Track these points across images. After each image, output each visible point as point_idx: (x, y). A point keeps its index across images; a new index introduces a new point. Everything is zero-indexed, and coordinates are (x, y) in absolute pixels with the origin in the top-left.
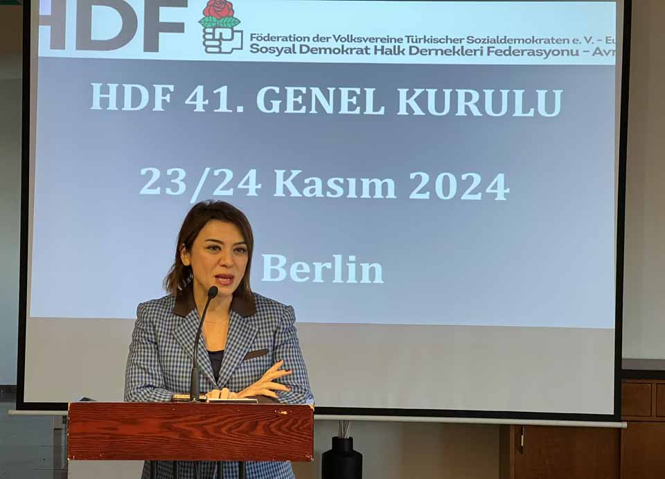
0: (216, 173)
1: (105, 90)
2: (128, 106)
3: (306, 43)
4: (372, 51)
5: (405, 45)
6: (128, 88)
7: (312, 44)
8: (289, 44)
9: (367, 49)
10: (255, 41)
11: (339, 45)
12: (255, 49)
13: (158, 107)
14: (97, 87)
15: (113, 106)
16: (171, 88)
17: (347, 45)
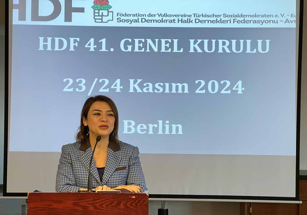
0: (101, 81)
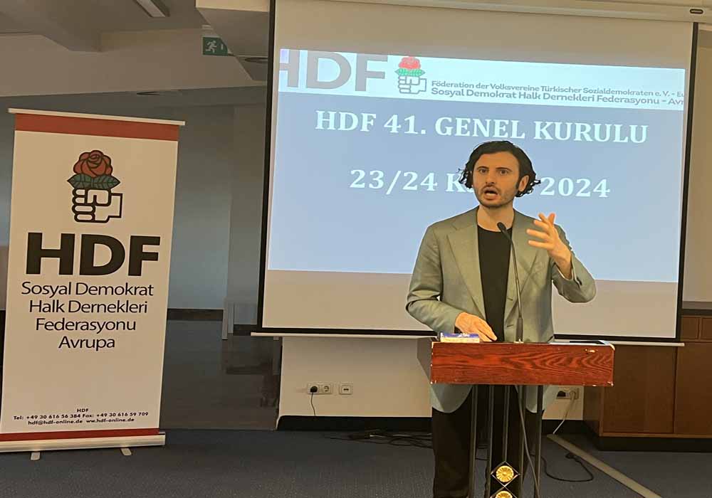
0: (406, 174)
1: (326, 116)
2: (342, 127)
3: (471, 89)
4: (517, 96)
5: (540, 92)
6: (343, 115)
7: (475, 90)
8: (460, 89)
9: (514, 94)
10: (435, 86)
11: (494, 91)
12: (435, 92)
13: (365, 128)
14: (320, 113)
15: (332, 127)
16: (374, 116)
17: (500, 91)
